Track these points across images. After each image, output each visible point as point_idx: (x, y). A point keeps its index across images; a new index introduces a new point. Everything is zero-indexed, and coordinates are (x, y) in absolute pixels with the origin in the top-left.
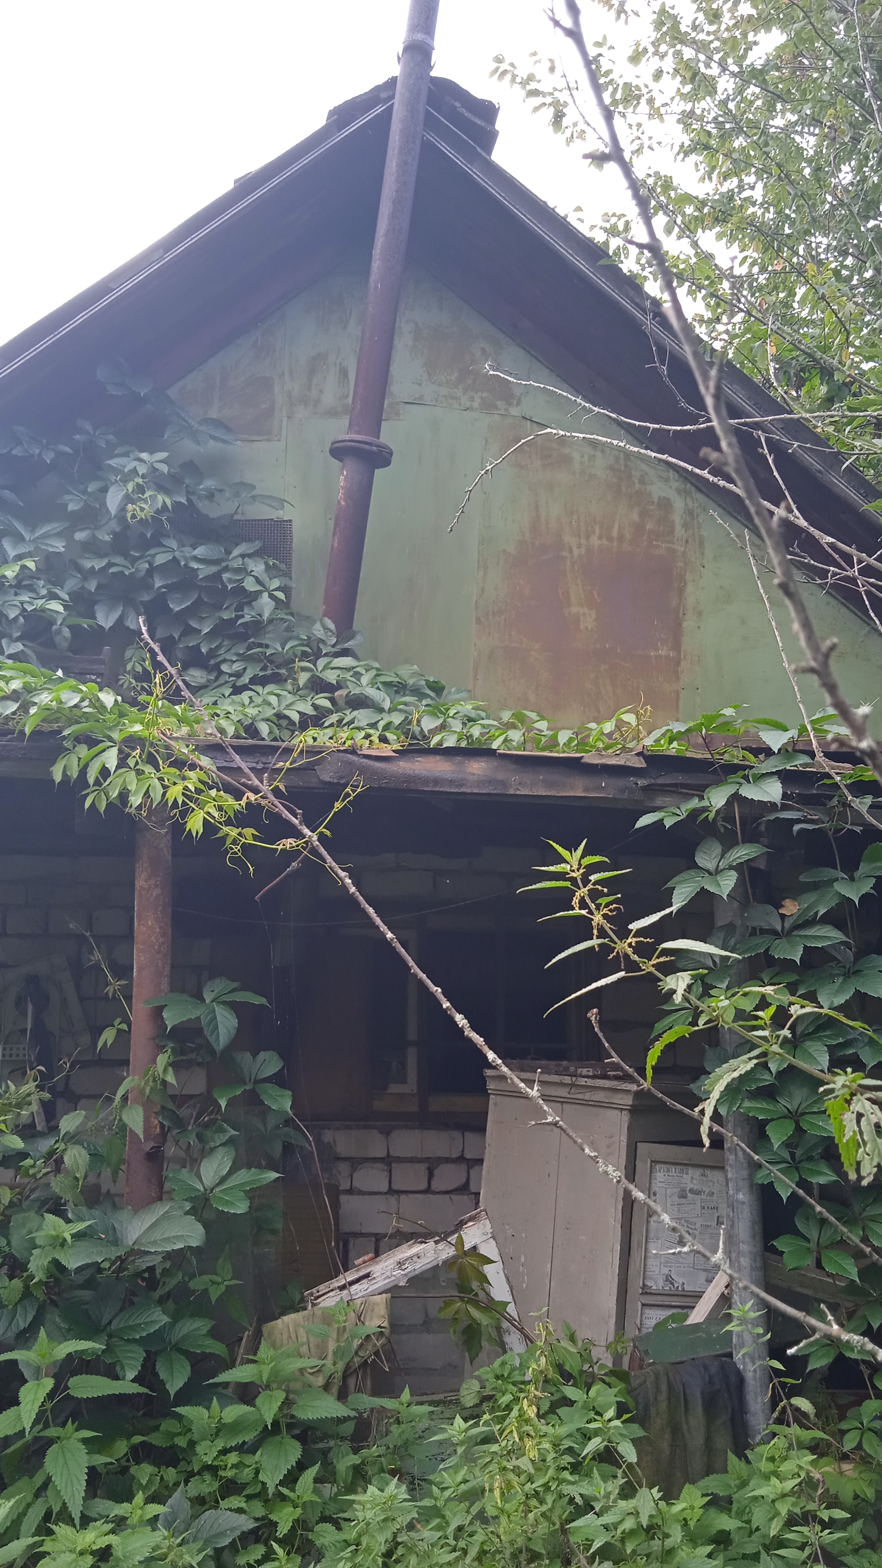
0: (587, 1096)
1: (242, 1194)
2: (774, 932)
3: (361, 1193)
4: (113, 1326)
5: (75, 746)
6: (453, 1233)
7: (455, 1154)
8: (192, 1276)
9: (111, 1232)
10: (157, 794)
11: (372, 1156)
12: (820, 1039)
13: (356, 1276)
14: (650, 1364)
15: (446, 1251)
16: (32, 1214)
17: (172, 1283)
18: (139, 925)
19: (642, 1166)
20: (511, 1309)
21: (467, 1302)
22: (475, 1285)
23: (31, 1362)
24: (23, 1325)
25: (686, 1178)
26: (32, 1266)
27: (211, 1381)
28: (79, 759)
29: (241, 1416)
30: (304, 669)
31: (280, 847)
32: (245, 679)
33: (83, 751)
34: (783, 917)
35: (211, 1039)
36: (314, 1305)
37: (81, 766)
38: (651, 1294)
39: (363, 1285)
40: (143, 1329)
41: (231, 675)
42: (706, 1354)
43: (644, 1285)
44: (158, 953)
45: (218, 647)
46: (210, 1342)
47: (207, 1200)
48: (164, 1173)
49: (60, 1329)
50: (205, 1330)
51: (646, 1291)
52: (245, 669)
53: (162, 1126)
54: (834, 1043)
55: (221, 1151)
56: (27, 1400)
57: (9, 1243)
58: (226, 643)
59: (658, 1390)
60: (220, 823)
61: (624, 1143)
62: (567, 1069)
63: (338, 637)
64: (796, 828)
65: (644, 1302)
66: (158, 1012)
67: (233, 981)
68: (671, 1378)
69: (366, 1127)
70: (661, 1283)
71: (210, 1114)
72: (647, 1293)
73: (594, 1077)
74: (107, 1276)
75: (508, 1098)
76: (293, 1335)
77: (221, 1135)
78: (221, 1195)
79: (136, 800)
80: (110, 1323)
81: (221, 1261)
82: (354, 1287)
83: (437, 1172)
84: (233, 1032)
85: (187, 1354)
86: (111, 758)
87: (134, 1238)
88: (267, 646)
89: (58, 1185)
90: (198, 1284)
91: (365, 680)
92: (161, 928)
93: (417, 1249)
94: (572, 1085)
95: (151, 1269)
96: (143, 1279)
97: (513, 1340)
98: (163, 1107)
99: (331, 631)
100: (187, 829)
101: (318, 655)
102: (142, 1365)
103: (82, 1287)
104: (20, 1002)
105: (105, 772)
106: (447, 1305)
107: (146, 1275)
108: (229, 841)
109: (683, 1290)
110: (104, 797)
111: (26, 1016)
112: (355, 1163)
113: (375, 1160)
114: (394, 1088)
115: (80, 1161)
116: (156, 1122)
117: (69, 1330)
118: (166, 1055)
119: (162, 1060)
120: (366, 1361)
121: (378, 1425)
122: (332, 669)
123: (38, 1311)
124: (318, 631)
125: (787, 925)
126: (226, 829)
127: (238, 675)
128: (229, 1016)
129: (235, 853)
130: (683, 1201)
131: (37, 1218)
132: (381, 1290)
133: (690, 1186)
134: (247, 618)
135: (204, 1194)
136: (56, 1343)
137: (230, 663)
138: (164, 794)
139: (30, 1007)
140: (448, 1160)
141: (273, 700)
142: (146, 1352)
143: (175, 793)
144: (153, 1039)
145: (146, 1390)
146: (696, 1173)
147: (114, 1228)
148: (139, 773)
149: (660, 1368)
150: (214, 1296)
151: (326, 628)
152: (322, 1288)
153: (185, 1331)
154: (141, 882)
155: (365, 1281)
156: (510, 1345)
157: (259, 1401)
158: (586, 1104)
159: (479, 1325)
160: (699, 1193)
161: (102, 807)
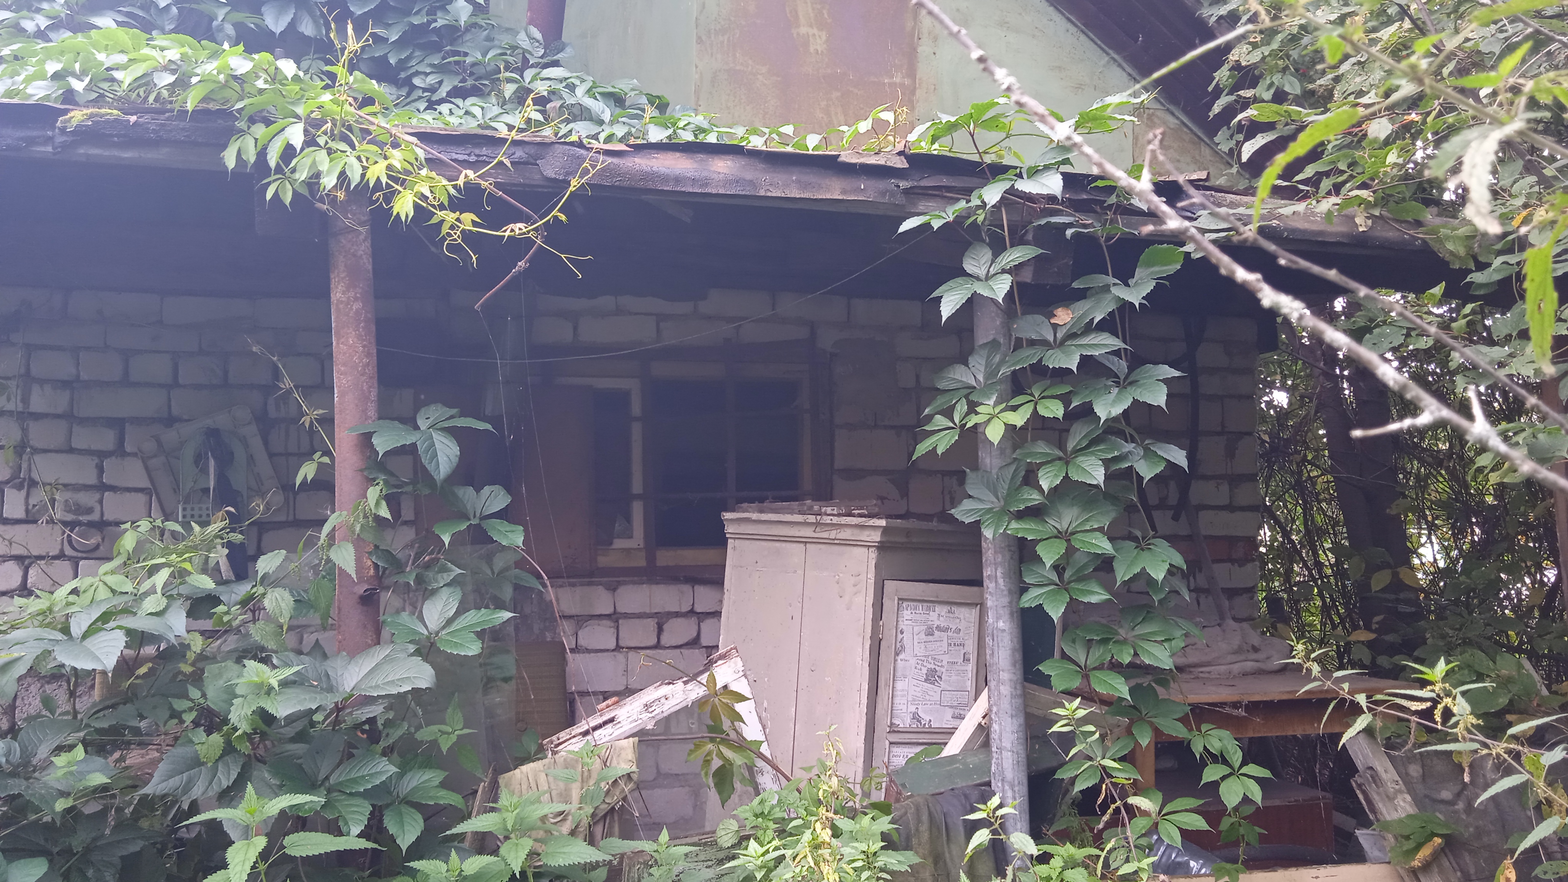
0: (833, 534)
1: (472, 635)
2: (1044, 343)
3: (588, 651)
4: (332, 780)
5: (249, 128)
6: (702, 672)
7: (685, 608)
8: (419, 727)
9: (324, 679)
10: (355, 177)
11: (598, 613)
12: (1092, 453)
13: (600, 720)
14: (909, 797)
15: (696, 691)
16: (230, 664)
17: (396, 734)
18: (338, 344)
19: (890, 604)
20: (764, 749)
21: (719, 743)
22: (726, 724)
23: (239, 821)
24: (225, 784)
25: (933, 616)
26: (233, 717)
27: (448, 833)
28: (256, 140)
29: (484, 867)
30: (509, 80)
31: (507, 234)
32: (443, 92)
33: (260, 130)
34: (1055, 327)
35: (431, 468)
36: (554, 753)
37: (259, 149)
38: (899, 732)
39: (609, 729)
40: (368, 781)
41: (425, 90)
42: (964, 784)
43: (892, 724)
44: (362, 375)
45: (409, 58)
46: (443, 793)
47: (433, 644)
48: (381, 618)
49: (270, 786)
50: (436, 782)
51: (893, 729)
52: (440, 83)
53: (376, 566)
54: (1110, 456)
55: (445, 593)
56: (236, 861)
57: (204, 695)
58: (417, 53)
59: (919, 821)
60: (433, 206)
61: (872, 581)
62: (811, 508)
63: (545, 48)
64: (1069, 232)
65: (892, 740)
66: (366, 439)
67: (450, 407)
68: (932, 809)
69: (590, 584)
70: (908, 721)
71: (432, 553)
72: (894, 732)
73: (839, 515)
74: (322, 730)
75: (748, 542)
76: (533, 785)
77: (445, 575)
78: (449, 638)
79: (329, 182)
80: (327, 778)
81: (449, 710)
82: (597, 733)
83: (665, 627)
84: (455, 461)
85: (418, 807)
86: (296, 135)
87: (352, 685)
88: (466, 54)
89: (258, 633)
90: (426, 734)
91: (580, 91)
92: (364, 347)
93: (665, 690)
94: (817, 524)
95: (372, 721)
96: (363, 732)
97: (767, 780)
98: (377, 547)
99: (538, 41)
100: (395, 213)
101: (526, 64)
102: (369, 820)
103: (294, 740)
104: (199, 460)
105: (289, 152)
106: (698, 747)
107: (367, 727)
108: (445, 229)
109: (930, 727)
110: (289, 186)
111: (208, 474)
112: (580, 620)
113: (600, 617)
114: (619, 544)
115: (283, 605)
116: (369, 563)
117: (281, 786)
118: (378, 488)
119: (373, 493)
120: (613, 808)
121: (629, 872)
122: (542, 79)
123: (243, 767)
124: (523, 41)
125: (1060, 335)
126: (441, 214)
127: (433, 90)
128: (449, 444)
129: (455, 240)
130: (931, 638)
131: (236, 667)
132: (627, 734)
133: (937, 623)
134: (440, 23)
135: (428, 638)
136: (266, 800)
137: (423, 77)
138: (363, 176)
139: (212, 463)
140: (677, 615)
141: (477, 111)
142: (373, 806)
143: (378, 172)
144: (361, 470)
145: (375, 846)
146: (943, 610)
147: (328, 676)
148: (330, 151)
149: (920, 800)
150: (445, 745)
151: (531, 38)
152: (563, 735)
153: (414, 783)
154: (338, 294)
155: (610, 725)
156: (763, 786)
157: (502, 851)
158: (831, 542)
159: (731, 764)
160: (946, 630)
161: (288, 198)
